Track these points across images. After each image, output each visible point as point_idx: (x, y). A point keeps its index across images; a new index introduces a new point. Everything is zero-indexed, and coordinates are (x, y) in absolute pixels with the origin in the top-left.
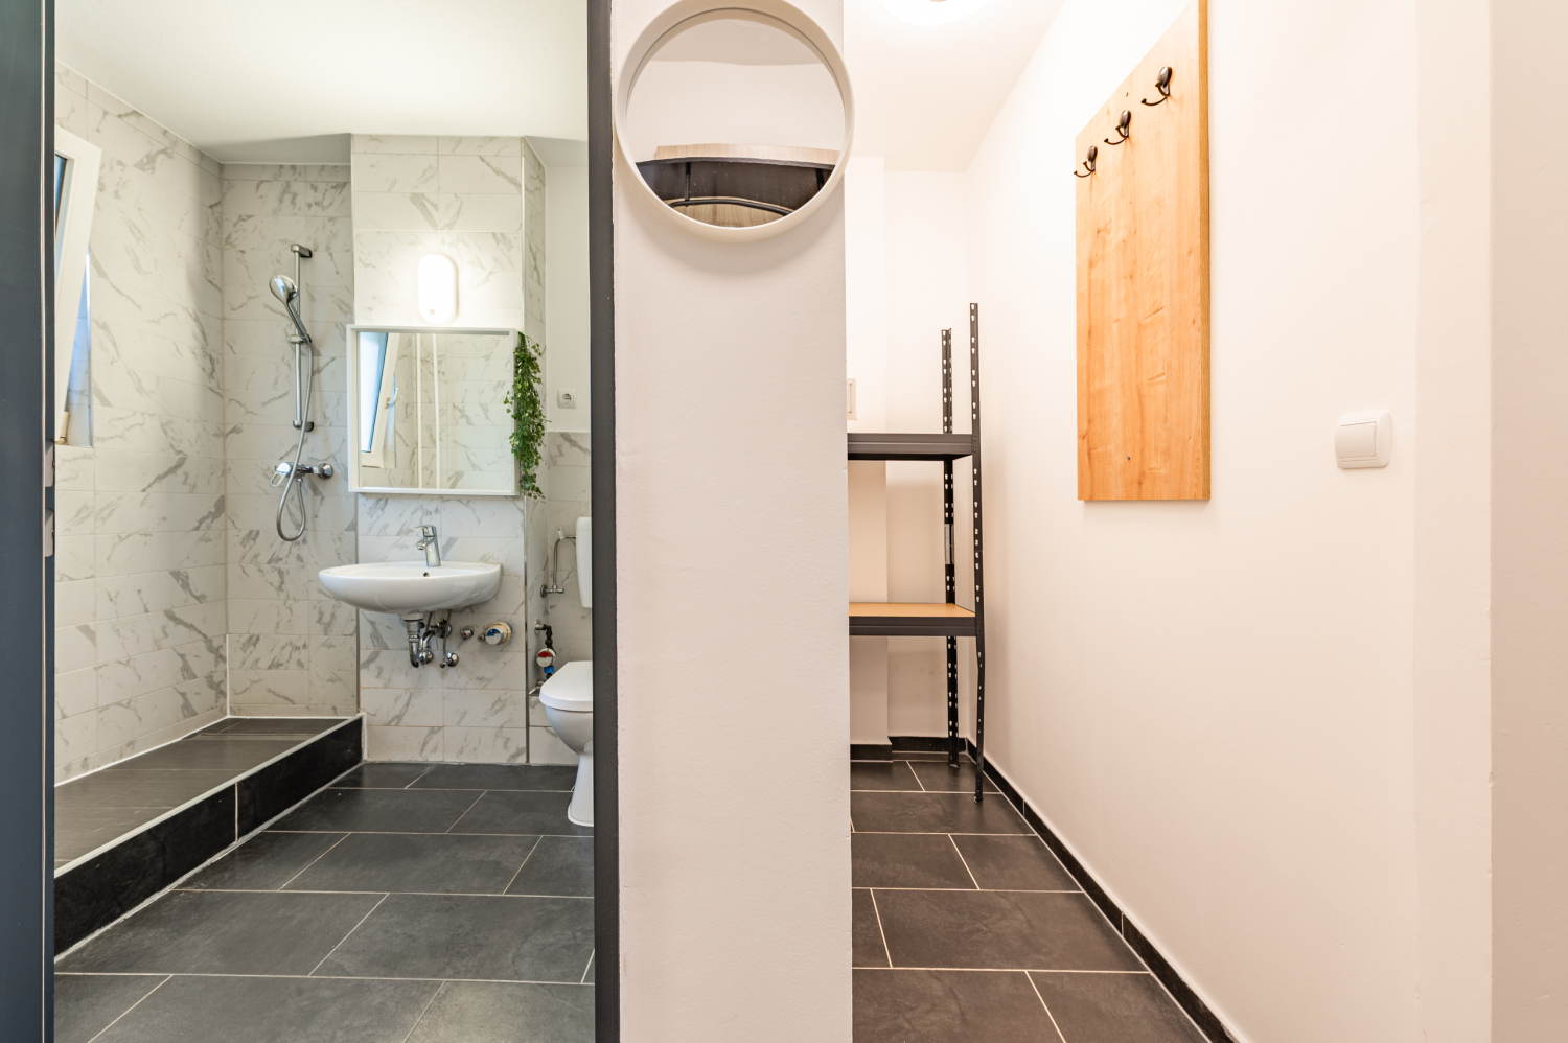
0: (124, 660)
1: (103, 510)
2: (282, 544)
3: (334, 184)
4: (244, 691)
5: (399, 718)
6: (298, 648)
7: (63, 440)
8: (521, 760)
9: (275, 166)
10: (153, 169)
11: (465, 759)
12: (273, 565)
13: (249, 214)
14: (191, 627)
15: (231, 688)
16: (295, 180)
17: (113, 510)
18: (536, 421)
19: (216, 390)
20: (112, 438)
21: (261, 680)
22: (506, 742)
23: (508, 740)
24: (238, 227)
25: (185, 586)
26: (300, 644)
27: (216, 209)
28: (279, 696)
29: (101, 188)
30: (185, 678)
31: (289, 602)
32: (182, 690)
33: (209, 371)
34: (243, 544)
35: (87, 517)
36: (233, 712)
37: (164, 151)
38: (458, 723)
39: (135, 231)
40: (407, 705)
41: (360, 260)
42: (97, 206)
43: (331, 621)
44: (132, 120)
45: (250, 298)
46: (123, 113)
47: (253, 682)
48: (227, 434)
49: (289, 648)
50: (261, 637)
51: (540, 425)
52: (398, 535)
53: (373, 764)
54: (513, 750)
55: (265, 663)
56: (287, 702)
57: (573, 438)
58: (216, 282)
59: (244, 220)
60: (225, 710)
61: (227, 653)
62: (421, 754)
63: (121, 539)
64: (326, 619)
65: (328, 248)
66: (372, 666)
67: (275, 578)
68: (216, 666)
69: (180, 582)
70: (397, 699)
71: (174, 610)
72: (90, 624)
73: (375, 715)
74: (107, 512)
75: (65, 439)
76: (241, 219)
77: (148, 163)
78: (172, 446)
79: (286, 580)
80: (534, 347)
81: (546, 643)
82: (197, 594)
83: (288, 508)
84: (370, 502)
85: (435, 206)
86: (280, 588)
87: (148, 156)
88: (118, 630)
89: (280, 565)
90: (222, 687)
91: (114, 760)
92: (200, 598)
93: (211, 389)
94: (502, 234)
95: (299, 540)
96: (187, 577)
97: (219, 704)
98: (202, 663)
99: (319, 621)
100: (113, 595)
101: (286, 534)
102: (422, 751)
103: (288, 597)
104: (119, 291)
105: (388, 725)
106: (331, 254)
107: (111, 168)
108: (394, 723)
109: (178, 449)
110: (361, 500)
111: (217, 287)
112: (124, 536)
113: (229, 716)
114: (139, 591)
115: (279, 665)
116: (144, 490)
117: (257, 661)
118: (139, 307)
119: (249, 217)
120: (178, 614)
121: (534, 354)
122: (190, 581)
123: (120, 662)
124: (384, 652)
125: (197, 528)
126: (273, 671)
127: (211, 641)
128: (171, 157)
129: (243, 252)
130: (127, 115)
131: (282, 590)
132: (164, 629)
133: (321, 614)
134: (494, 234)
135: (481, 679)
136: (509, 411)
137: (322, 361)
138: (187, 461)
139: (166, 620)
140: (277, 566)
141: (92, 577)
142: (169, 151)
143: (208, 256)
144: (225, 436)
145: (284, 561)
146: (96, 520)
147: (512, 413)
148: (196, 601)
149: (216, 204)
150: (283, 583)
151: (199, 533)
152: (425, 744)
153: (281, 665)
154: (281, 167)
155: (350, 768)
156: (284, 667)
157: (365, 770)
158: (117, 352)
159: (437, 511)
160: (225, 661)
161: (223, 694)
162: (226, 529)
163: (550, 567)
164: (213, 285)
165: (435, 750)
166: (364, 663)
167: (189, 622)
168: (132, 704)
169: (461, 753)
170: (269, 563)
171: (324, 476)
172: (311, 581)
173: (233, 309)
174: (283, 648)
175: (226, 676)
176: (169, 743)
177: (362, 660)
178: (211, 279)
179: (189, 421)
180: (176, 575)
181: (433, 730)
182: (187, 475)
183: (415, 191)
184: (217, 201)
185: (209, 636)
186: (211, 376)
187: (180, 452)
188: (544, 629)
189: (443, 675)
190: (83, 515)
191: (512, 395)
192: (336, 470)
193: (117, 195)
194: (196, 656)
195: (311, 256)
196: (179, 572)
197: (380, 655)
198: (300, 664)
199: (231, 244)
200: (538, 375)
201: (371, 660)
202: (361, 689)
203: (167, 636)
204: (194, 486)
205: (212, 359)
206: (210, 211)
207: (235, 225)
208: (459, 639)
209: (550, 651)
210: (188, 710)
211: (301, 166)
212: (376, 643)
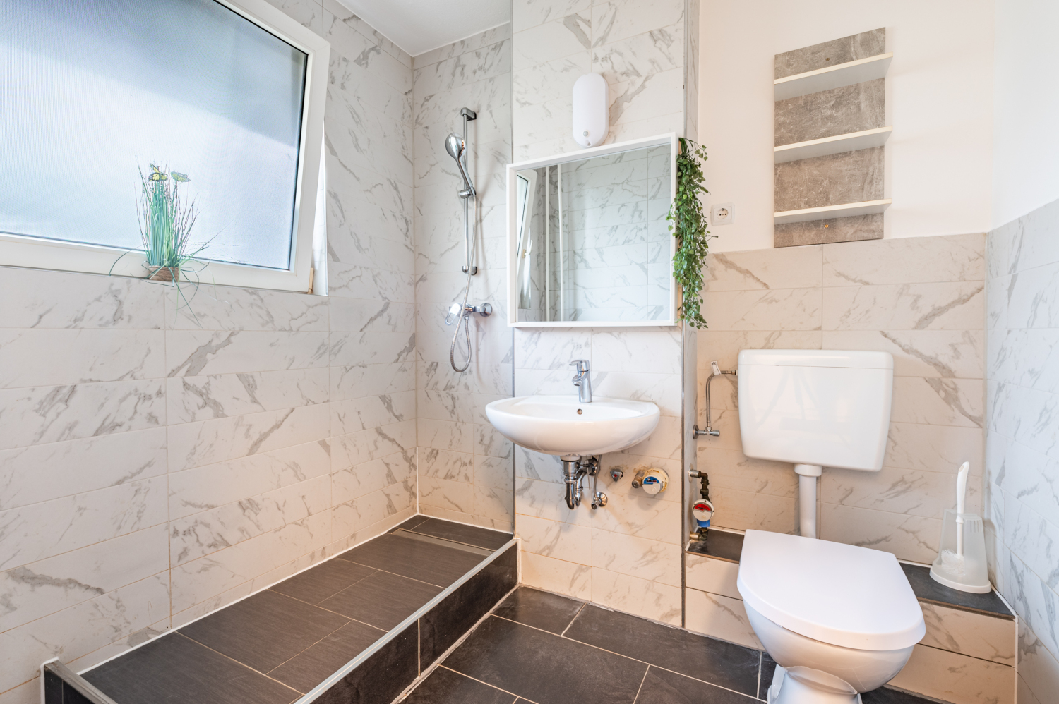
0: (349, 469)
1: (334, 346)
2: (454, 374)
3: (493, 46)
4: (428, 495)
5: (549, 548)
6: (465, 464)
7: (310, 291)
8: (675, 622)
9: (449, 45)
10: (367, 63)
11: (613, 605)
12: (447, 391)
13: (431, 94)
14: (393, 441)
15: (420, 491)
16: (464, 53)
17: (341, 347)
18: (700, 238)
19: (409, 246)
20: (340, 287)
21: (439, 488)
22: (658, 599)
23: (660, 597)
24: (424, 107)
25: (389, 408)
26: (467, 461)
27: (410, 96)
28: (452, 503)
29: (332, 80)
30: (389, 483)
31: (459, 424)
32: (387, 493)
33: (405, 231)
34: (427, 373)
35: (324, 352)
36: (421, 511)
37: (373, 49)
38: (607, 566)
39: (355, 116)
40: (557, 537)
41: (517, 100)
42: (329, 94)
43: (490, 443)
44: (353, 23)
45: (432, 166)
46: (346, 17)
47: (434, 488)
48: (417, 283)
49: (459, 464)
50: (439, 452)
51: (704, 243)
52: (549, 369)
53: (526, 589)
54: (667, 610)
55: (442, 474)
56: (457, 509)
57: (729, 259)
58: (410, 157)
59: (428, 100)
60: (416, 508)
61: (417, 461)
62: (570, 590)
63: (347, 370)
64: (486, 441)
65: (489, 106)
66: (526, 494)
67: (449, 403)
68: (410, 472)
69: (386, 404)
70: (548, 530)
71: (382, 428)
72: (326, 439)
73: (528, 542)
74: (337, 348)
75: (312, 290)
76: (426, 100)
77: (363, 59)
78: (380, 293)
79: (457, 404)
80: (698, 152)
81: (701, 493)
82: (397, 414)
83: (458, 342)
84: (526, 336)
85: (588, 23)
86: (453, 412)
87: (363, 53)
88: (345, 444)
89: (453, 392)
90: (413, 489)
91: (343, 550)
92: (399, 417)
93: (406, 246)
94: (660, 31)
95: (467, 370)
96: (390, 400)
97: (411, 504)
98: (401, 471)
99: (481, 442)
100: (341, 416)
101: (457, 367)
102: (571, 586)
103: (458, 419)
104: (345, 167)
105: (540, 553)
106: (491, 112)
107: (339, 64)
108: (545, 553)
109: (384, 296)
110: (517, 333)
111: (410, 161)
112: (348, 367)
113: (418, 513)
114: (359, 412)
115: (452, 477)
116: (362, 330)
117: (437, 471)
118: (358, 179)
119: (431, 96)
120: (384, 431)
121: (698, 160)
122: (393, 404)
123: (346, 470)
124: (536, 482)
125: (397, 360)
126: (447, 481)
127: (406, 452)
128: (379, 53)
129: (427, 127)
130: (349, 19)
131: (454, 414)
132: (375, 442)
133: (483, 436)
134: (651, 34)
135: (630, 525)
136: (670, 228)
137: (484, 210)
138: (390, 305)
139: (376, 435)
140: (451, 392)
141: (328, 401)
142: (378, 48)
143: (404, 135)
144: (416, 284)
145: (455, 388)
146: (330, 355)
147: (674, 230)
148: (396, 420)
149: (409, 92)
150: (454, 407)
151: (398, 365)
152: (573, 580)
153: (454, 477)
154: (454, 44)
155: (508, 592)
156: (455, 479)
157: (520, 595)
158: (344, 217)
159: (587, 344)
160: (415, 469)
161: (414, 494)
162: (416, 361)
163: (702, 404)
164: (407, 159)
165: (583, 588)
166: (519, 491)
167: (392, 437)
168: (354, 504)
169: (610, 598)
170: (445, 390)
171: (485, 314)
172: (475, 407)
173: (420, 178)
174: (455, 463)
175: (416, 481)
176: (379, 535)
177: (517, 488)
178: (406, 155)
179: (391, 272)
180: (383, 398)
181: (582, 568)
182: (390, 317)
183: (569, 13)
184: (410, 89)
185: (405, 449)
186: (406, 235)
187: (386, 298)
188: (699, 477)
189: (592, 515)
190: (321, 351)
191: (674, 209)
192: (495, 309)
193: (343, 87)
194: (397, 465)
195: (475, 118)
196: (385, 396)
197: (533, 484)
198: (467, 478)
199: (419, 123)
200: (702, 184)
201: (525, 488)
202: (516, 515)
203: (377, 449)
204: (395, 326)
205: (406, 221)
206: (405, 97)
207: (422, 106)
208: (608, 479)
209: (708, 503)
210: (391, 508)
211: (468, 39)
212: (529, 473)
